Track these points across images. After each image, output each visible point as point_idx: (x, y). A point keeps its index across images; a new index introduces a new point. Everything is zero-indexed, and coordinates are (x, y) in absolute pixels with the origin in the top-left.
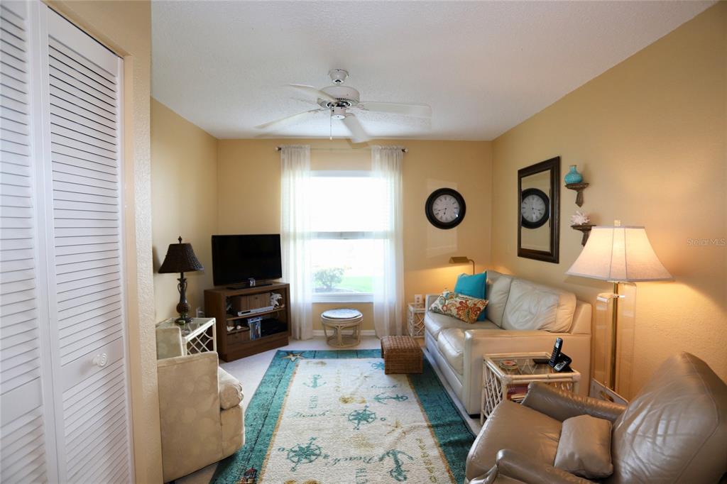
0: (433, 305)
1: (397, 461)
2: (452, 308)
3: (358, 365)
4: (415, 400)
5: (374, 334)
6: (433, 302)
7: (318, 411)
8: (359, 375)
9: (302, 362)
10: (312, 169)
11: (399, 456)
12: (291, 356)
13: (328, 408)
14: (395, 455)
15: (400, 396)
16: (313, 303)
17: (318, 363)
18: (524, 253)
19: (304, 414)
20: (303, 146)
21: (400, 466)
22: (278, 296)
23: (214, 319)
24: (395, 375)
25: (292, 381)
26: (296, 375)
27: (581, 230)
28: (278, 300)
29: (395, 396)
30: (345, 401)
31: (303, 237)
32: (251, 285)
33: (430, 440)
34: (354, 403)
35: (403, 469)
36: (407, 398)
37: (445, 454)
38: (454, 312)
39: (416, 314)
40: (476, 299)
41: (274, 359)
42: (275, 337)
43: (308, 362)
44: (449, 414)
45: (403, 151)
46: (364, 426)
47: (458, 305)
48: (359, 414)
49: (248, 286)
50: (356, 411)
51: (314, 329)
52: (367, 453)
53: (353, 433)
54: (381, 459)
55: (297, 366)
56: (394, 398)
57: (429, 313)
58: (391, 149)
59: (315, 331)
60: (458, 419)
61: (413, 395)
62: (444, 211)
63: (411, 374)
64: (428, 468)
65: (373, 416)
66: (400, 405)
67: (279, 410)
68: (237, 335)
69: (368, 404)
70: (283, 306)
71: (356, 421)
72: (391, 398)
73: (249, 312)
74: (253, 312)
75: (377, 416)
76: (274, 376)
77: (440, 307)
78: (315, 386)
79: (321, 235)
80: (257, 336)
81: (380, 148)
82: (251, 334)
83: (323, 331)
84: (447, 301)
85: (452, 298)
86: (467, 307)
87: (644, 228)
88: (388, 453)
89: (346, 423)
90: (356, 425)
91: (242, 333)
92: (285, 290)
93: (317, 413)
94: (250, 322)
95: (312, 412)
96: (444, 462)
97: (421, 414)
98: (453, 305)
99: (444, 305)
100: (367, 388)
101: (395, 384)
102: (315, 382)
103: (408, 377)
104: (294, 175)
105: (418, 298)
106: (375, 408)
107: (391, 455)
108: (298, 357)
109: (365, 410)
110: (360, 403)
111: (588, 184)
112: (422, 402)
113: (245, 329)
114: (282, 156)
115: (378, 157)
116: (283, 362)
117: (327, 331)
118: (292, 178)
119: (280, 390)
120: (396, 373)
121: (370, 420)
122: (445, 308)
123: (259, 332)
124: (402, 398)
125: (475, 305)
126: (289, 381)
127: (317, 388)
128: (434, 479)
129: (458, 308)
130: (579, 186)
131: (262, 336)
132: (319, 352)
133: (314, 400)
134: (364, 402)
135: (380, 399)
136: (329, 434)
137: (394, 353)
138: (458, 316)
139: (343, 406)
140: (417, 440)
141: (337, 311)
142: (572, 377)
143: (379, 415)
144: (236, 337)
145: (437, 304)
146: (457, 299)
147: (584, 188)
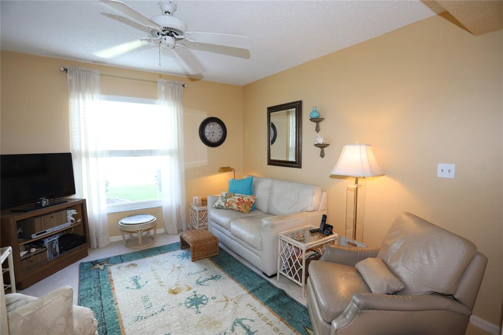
0: (217, 204)
1: (244, 327)
2: (233, 204)
3: (166, 260)
4: (227, 276)
5: (164, 232)
6: (216, 201)
7: (156, 308)
8: (172, 268)
9: (113, 269)
10: (102, 93)
11: (244, 322)
12: (98, 266)
13: (164, 303)
14: (240, 323)
15: (214, 276)
16: (108, 214)
17: (129, 266)
18: (272, 162)
19: (144, 316)
20: (92, 71)
21: (249, 330)
22: (74, 212)
23: (10, 248)
24: (200, 261)
25: (113, 289)
26: (114, 282)
27: (319, 147)
28: (73, 216)
29: (211, 277)
30: (174, 292)
31: (96, 155)
32: (43, 205)
33: (257, 303)
34: (183, 291)
35: (253, 331)
36: (220, 276)
37: (272, 309)
38: (235, 206)
39: (200, 211)
40: (249, 196)
41: (80, 273)
42: (76, 251)
43: (119, 267)
44: (255, 280)
45: (183, 86)
46: (202, 309)
47: (237, 201)
48: (192, 300)
49: (40, 206)
50: (188, 298)
51: (110, 236)
52: (220, 330)
53: (196, 318)
54: (233, 330)
55: (110, 273)
56: (211, 279)
57: (213, 210)
58: (174, 83)
59: (110, 238)
60: (262, 281)
61: (223, 273)
62: (212, 134)
63: (211, 257)
64: (268, 324)
65: (204, 298)
66: (219, 282)
67: (116, 320)
68: (31, 258)
69: (194, 289)
70: (79, 220)
71: (194, 307)
72: (209, 279)
73: (45, 232)
74: (49, 231)
75: (207, 297)
76: (90, 289)
77: (223, 204)
78: (139, 287)
79: (111, 153)
80: (55, 255)
81: (165, 81)
82: (48, 254)
83: (121, 236)
84: (228, 200)
85: (230, 197)
86: (244, 202)
87: (370, 145)
88: (234, 324)
89: (187, 311)
90: (196, 310)
91: (38, 255)
92: (81, 206)
93: (156, 311)
94: (47, 242)
95: (150, 311)
96: (274, 314)
97: (237, 285)
98: (233, 202)
99: (226, 203)
100: (186, 277)
101: (205, 268)
102: (137, 283)
103: (211, 260)
104: (84, 98)
105: (196, 200)
106: (201, 291)
107: (238, 324)
108: (106, 264)
109: (195, 295)
110: (188, 290)
111: (323, 119)
112: (233, 276)
113: (41, 250)
114: (69, 77)
115: (163, 88)
116: (94, 274)
117: (125, 236)
118: (81, 99)
119: (106, 302)
120: (201, 259)
121: (204, 302)
122: (227, 205)
123: (58, 250)
124: (216, 277)
125: (249, 200)
126: (111, 289)
127: (142, 289)
128: (276, 330)
129: (237, 204)
130: (317, 120)
131: (60, 254)
132: (124, 255)
133: (145, 299)
134: (190, 289)
135: (201, 282)
136: (179, 326)
137: (198, 244)
138: (238, 209)
139: (174, 297)
140: (247, 305)
141: (133, 218)
142: (334, 237)
143: (208, 295)
144: (31, 261)
145: (220, 202)
146: (235, 197)
147: (320, 121)
